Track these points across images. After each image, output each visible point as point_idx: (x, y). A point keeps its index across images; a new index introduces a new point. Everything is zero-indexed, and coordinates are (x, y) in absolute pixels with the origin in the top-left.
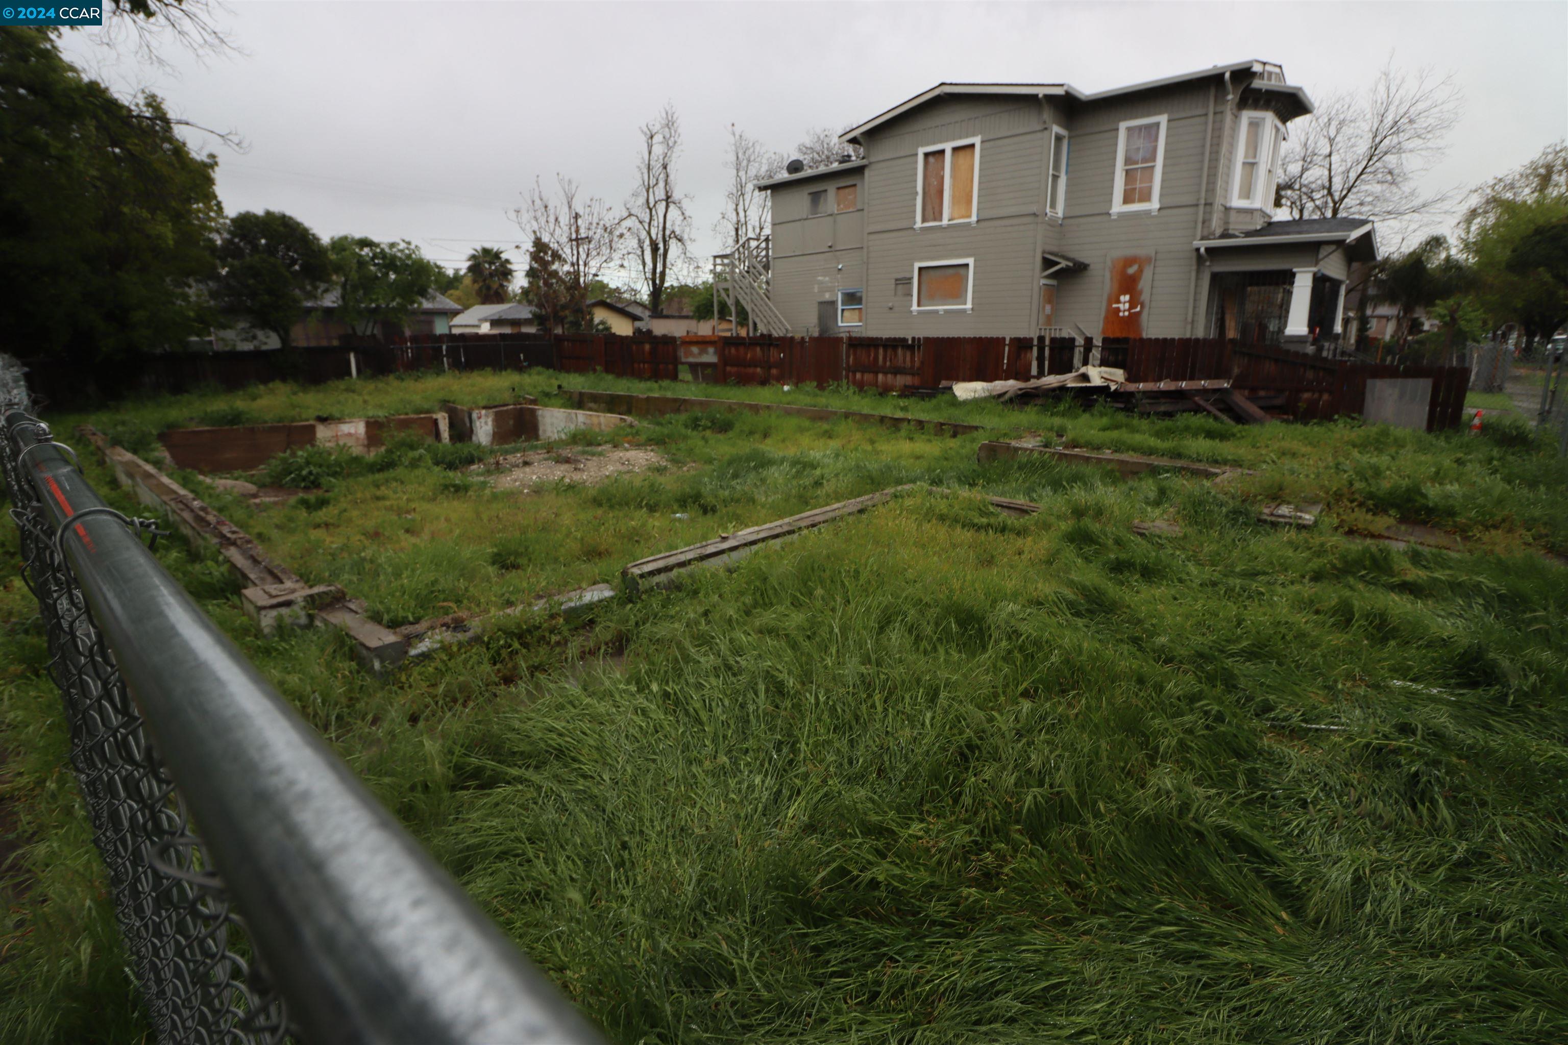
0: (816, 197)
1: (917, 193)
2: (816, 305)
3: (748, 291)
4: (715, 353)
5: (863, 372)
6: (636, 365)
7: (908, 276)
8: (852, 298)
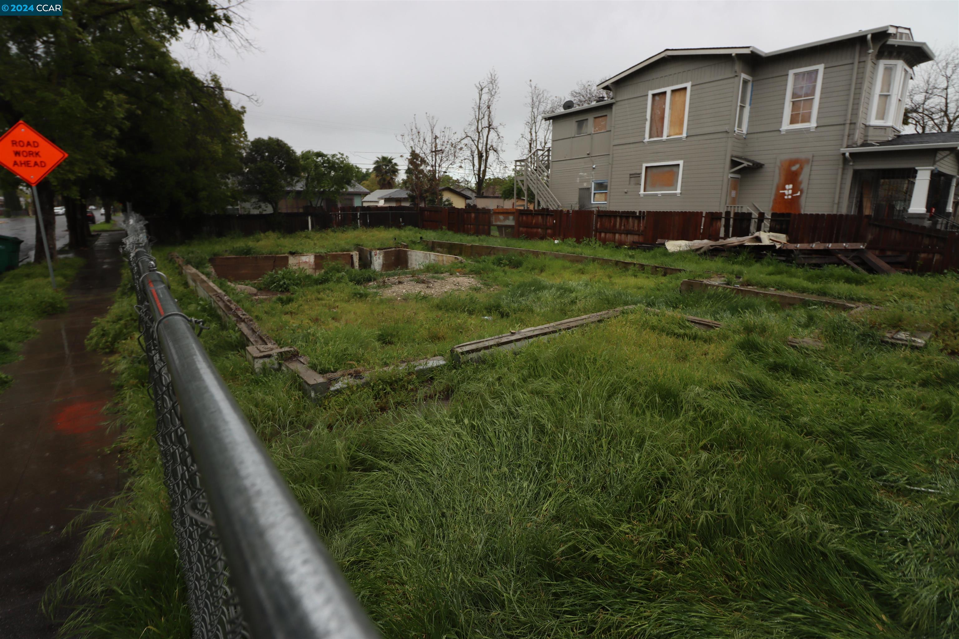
0: (580, 124)
1: (646, 120)
2: (578, 191)
3: (535, 182)
4: (514, 219)
5: (606, 233)
6: (466, 226)
7: (638, 172)
8: (601, 186)
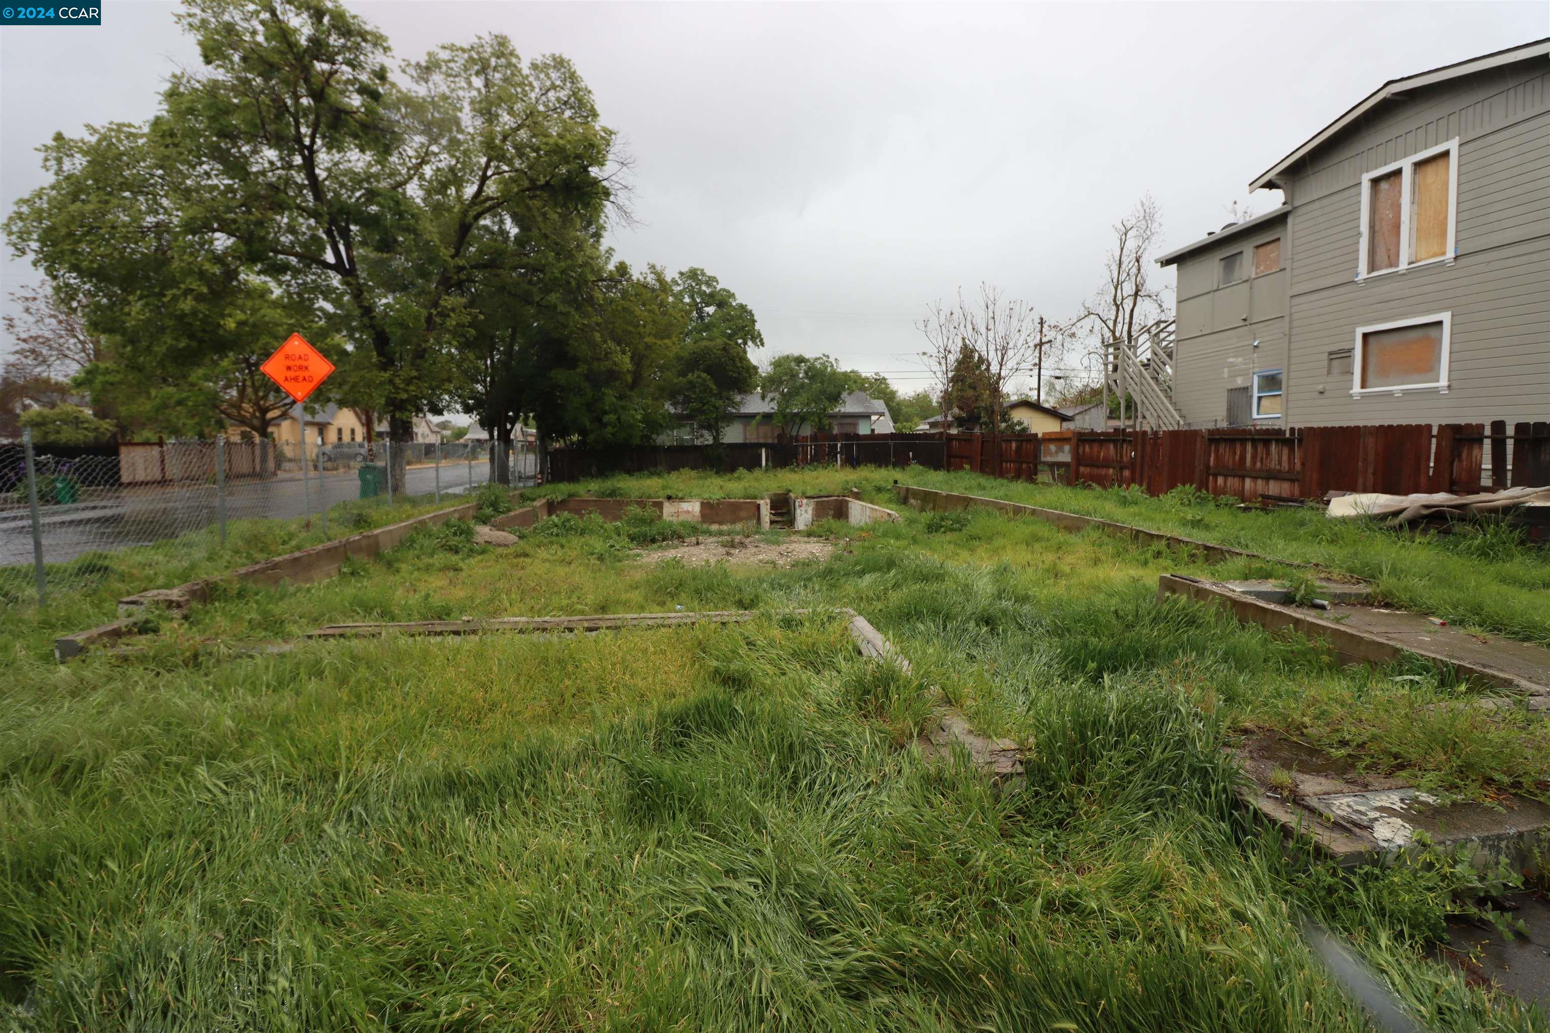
0: (1230, 262)
1: (1359, 234)
2: (1225, 394)
3: (1137, 380)
4: (1070, 451)
5: (1226, 476)
7: (1346, 346)
8: (1271, 382)
